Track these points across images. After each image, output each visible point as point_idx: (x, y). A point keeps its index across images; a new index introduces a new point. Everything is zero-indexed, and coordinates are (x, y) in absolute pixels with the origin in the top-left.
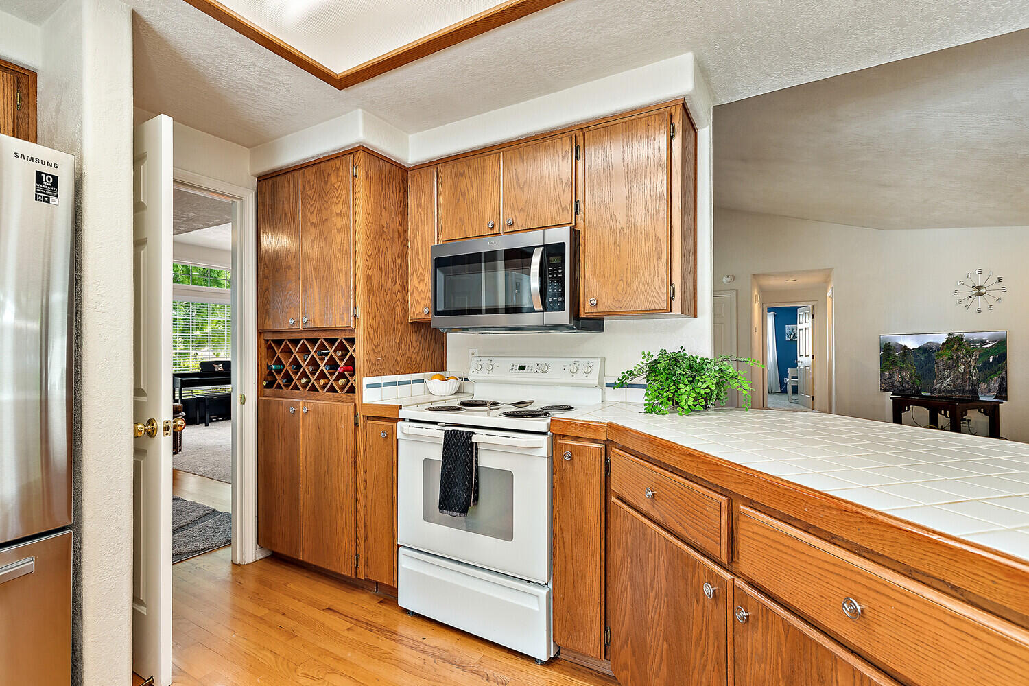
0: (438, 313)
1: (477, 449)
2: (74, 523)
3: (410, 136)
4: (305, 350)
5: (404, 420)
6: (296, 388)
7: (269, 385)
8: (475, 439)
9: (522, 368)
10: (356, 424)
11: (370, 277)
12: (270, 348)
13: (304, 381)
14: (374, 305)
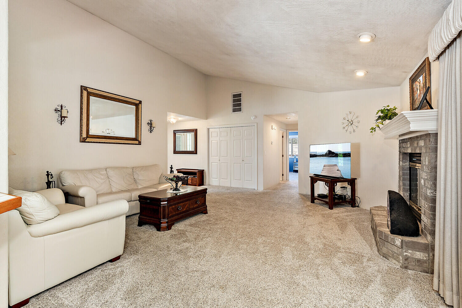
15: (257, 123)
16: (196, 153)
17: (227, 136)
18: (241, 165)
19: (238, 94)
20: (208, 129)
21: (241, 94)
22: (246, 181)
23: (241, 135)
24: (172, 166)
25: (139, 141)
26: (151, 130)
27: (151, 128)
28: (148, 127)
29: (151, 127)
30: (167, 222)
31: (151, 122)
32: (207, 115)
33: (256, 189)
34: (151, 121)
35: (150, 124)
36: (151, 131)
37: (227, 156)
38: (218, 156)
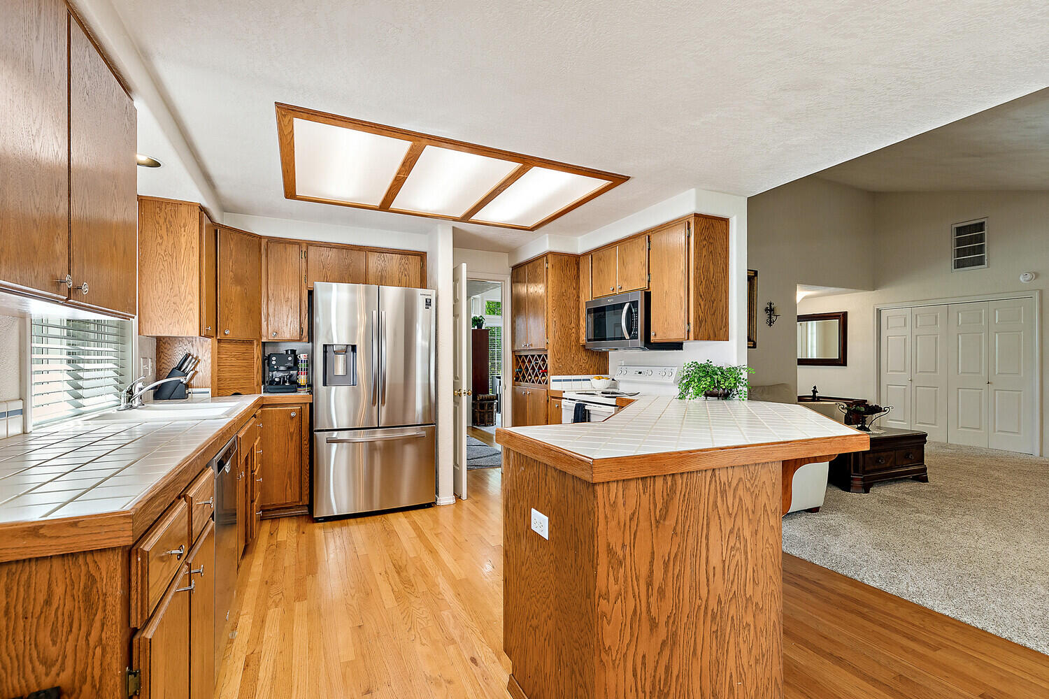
0: (589, 340)
1: (589, 413)
2: (436, 423)
3: (579, 238)
4: (530, 361)
5: (566, 399)
6: (527, 381)
7: (517, 380)
8: (586, 408)
9: (640, 373)
10: (548, 401)
11: (555, 321)
12: (517, 360)
13: (530, 377)
14: (557, 337)
15: (1041, 292)
16: (845, 364)
17: (936, 324)
18: (980, 393)
19: (976, 225)
20: (879, 312)
21: (983, 224)
22: (999, 433)
23: (981, 322)
24: (815, 387)
25: (753, 341)
26: (770, 321)
27: (770, 318)
28: (766, 316)
29: (770, 315)
30: (862, 480)
31: (770, 306)
32: (872, 279)
33: (1037, 453)
34: (771, 304)
35: (770, 310)
36: (770, 323)
37: (936, 372)
38: (908, 368)
